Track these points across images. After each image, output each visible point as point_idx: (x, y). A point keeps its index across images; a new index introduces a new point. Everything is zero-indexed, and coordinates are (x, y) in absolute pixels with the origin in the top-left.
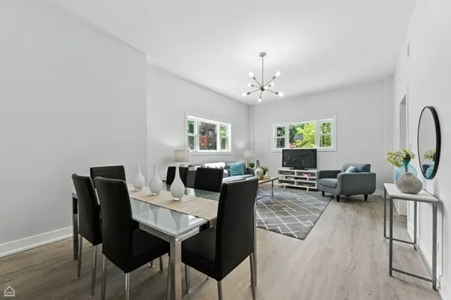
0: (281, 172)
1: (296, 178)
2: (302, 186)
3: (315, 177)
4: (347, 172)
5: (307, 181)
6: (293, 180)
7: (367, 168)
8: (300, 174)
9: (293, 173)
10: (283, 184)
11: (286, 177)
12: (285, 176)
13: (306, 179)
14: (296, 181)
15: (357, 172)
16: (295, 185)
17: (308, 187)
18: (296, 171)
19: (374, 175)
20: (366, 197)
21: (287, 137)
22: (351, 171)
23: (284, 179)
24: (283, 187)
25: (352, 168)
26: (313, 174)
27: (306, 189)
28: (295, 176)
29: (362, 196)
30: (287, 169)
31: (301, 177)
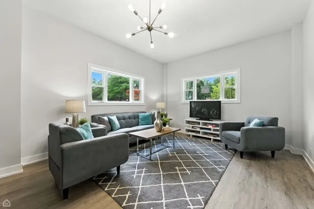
0: (188, 122)
1: (201, 128)
2: (207, 136)
3: (218, 128)
4: (251, 126)
5: (212, 132)
6: (198, 130)
7: (274, 121)
8: (205, 124)
9: (199, 123)
10: (190, 133)
11: (193, 127)
12: (191, 125)
13: (210, 129)
14: (201, 131)
15: (263, 125)
16: (200, 135)
17: (212, 138)
18: (201, 121)
19: (283, 129)
20: (273, 153)
21: (195, 90)
22: (256, 125)
23: (191, 129)
24: (189, 135)
25: (256, 121)
26: (217, 125)
27: (210, 139)
28: (201, 126)
29: (269, 153)
30: (194, 120)
31: (206, 127)
